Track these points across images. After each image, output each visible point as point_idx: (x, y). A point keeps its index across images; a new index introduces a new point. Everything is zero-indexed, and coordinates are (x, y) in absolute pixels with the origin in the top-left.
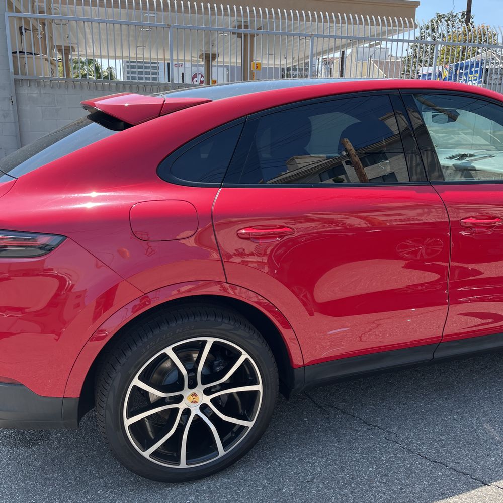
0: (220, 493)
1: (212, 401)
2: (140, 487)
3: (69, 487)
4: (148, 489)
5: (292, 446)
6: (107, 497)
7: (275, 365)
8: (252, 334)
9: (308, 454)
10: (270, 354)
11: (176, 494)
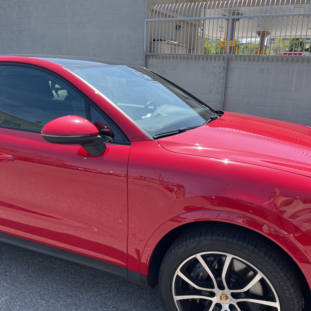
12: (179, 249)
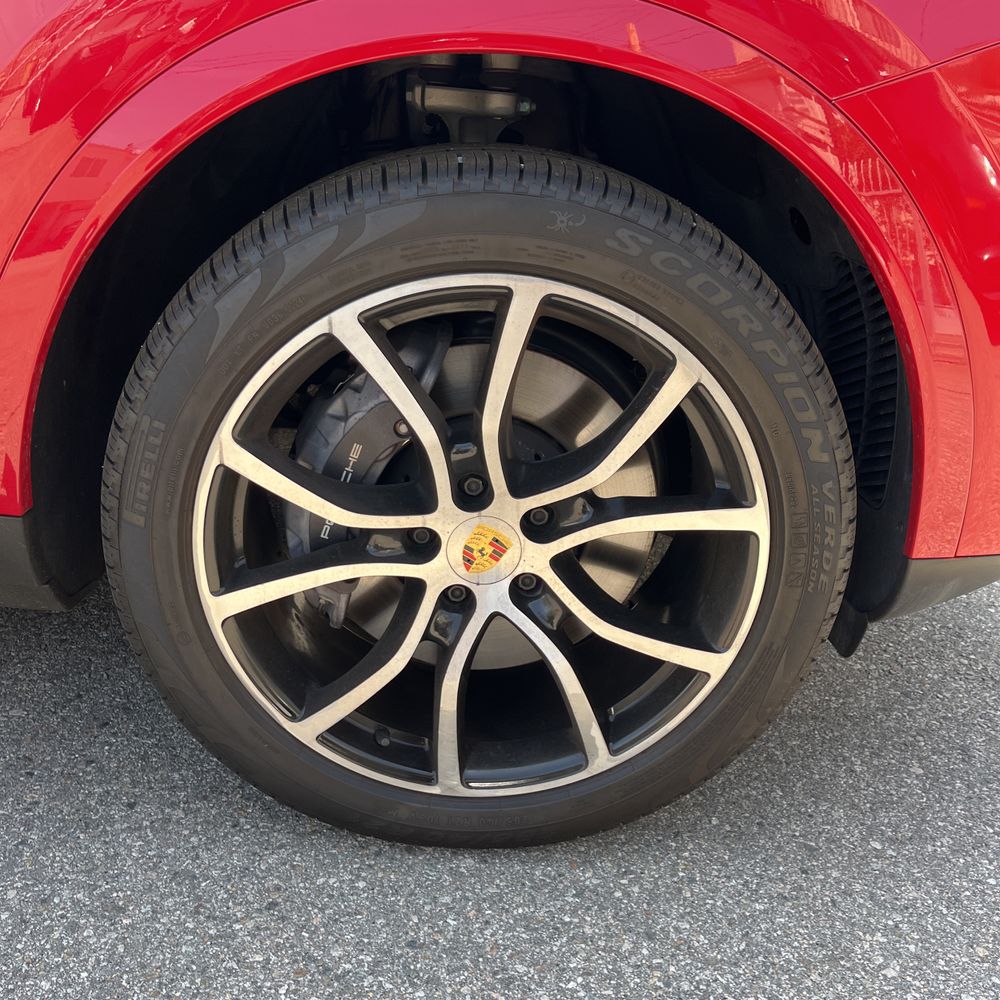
12: (219, 296)
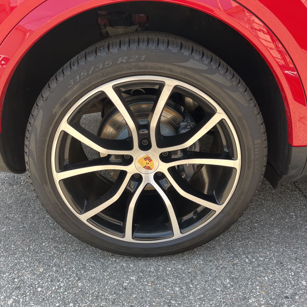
0: (168, 281)
1: (171, 170)
2: (85, 249)
3: (21, 231)
4: (91, 253)
5: (270, 242)
6: (48, 252)
7: (265, 137)
8: (234, 83)
9: (290, 258)
10: (259, 119)
11: (118, 268)
